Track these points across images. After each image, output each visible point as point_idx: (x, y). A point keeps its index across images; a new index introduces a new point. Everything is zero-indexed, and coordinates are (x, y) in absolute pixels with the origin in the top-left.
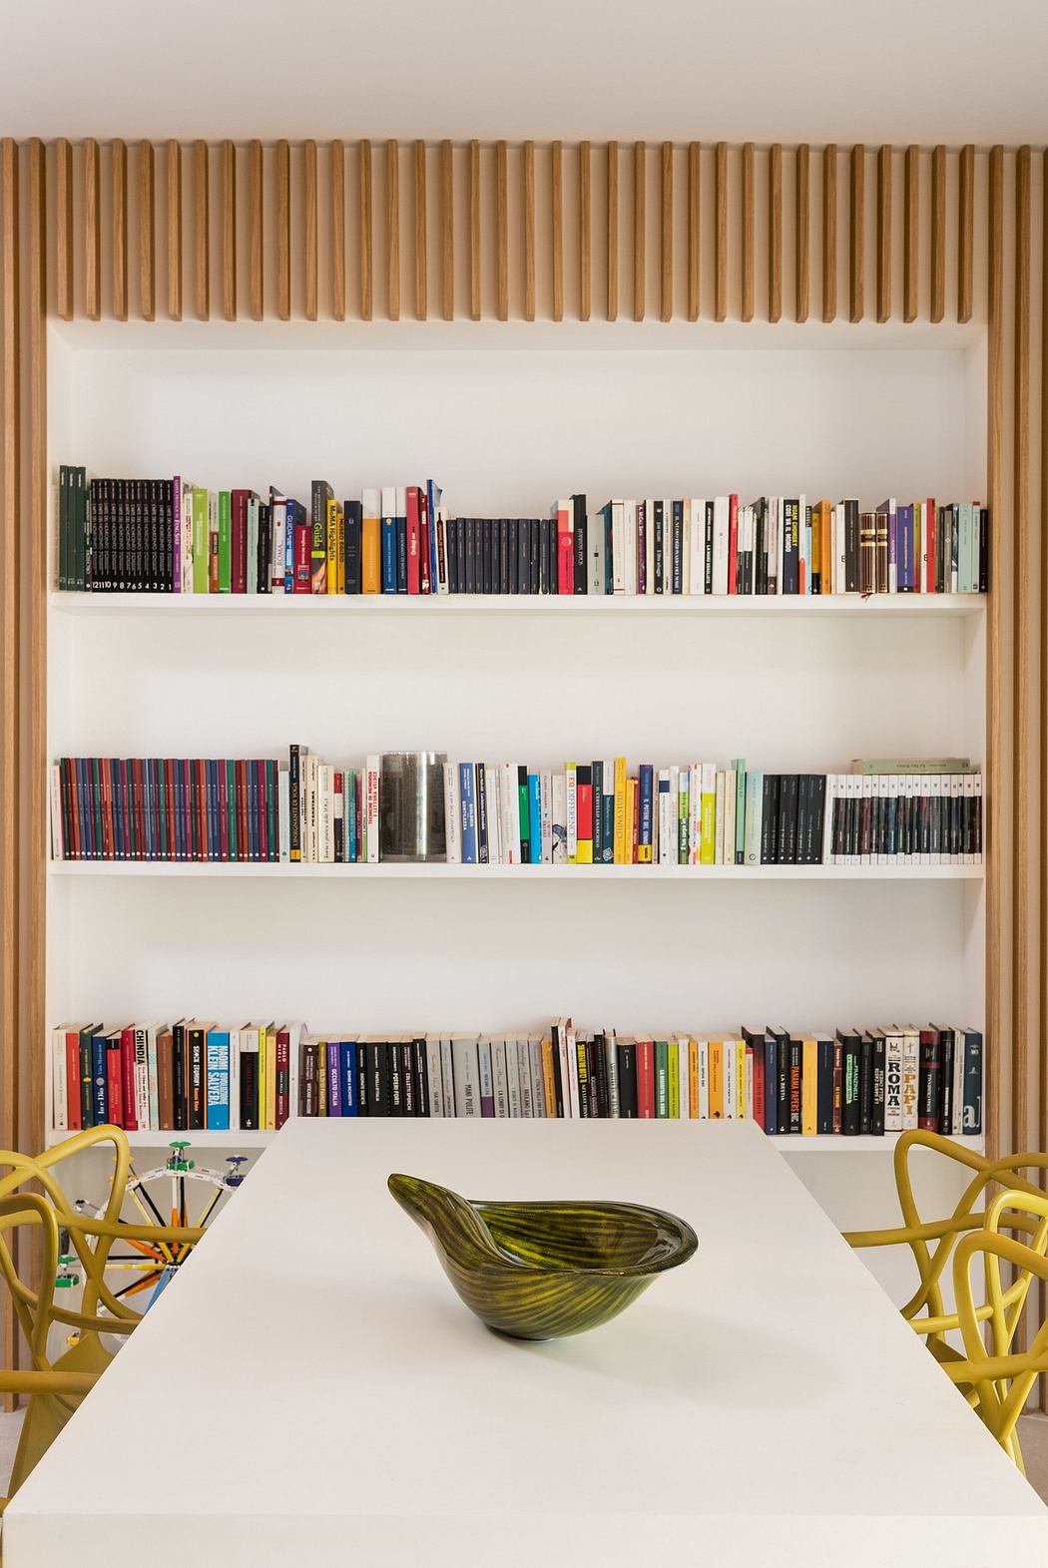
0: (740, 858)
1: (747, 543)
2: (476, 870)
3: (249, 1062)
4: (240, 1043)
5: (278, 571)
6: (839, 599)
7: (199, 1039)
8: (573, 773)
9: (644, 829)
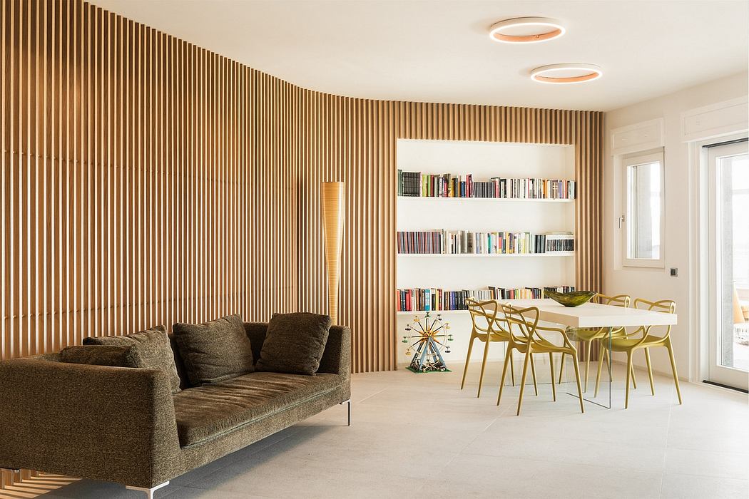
0: (530, 252)
1: (531, 188)
2: (479, 255)
3: (433, 296)
4: (432, 292)
5: (440, 193)
6: (549, 199)
7: (424, 291)
8: (498, 235)
9: (512, 247)
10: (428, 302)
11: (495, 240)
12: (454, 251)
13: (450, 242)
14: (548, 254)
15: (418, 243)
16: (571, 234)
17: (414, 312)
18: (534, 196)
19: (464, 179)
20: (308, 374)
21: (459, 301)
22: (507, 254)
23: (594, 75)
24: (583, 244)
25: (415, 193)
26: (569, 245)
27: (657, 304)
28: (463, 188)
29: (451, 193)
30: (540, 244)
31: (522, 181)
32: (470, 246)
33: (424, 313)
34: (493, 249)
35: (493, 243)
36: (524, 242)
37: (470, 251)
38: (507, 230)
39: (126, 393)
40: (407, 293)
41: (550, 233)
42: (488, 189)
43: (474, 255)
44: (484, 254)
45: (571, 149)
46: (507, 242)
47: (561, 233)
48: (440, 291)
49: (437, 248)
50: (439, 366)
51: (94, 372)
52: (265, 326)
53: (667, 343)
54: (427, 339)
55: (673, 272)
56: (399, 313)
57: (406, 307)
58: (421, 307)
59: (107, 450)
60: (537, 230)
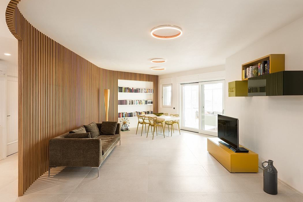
0: (144, 104)
1: (145, 91)
4: (125, 113)
5: (127, 91)
6: (148, 93)
7: (123, 113)
10: (124, 116)
11: (138, 102)
12: (130, 104)
13: (129, 102)
14: (148, 104)
15: (122, 102)
16: (152, 100)
17: (121, 118)
18: (145, 93)
19: (132, 89)
20: (113, 135)
21: (131, 115)
22: (140, 105)
23: (164, 69)
24: (154, 102)
25: (121, 91)
26: (152, 103)
27: (175, 115)
28: (131, 91)
29: (129, 92)
30: (146, 102)
31: (143, 89)
32: (133, 103)
33: (124, 118)
34: (137, 104)
35: (137, 103)
36: (144, 102)
37: (132, 104)
38: (140, 100)
39: (92, 145)
40: (120, 113)
41: (148, 100)
42: (136, 91)
43: (133, 105)
44: (136, 105)
45: (152, 83)
46: (140, 102)
47: (150, 100)
48: (127, 113)
49: (126, 104)
50: (127, 129)
51: (82, 140)
52: (101, 124)
53: (178, 123)
54: (125, 124)
55: (174, 108)
56: (118, 118)
57: (120, 117)
58: (123, 117)
59: (86, 159)
60: (145, 100)
